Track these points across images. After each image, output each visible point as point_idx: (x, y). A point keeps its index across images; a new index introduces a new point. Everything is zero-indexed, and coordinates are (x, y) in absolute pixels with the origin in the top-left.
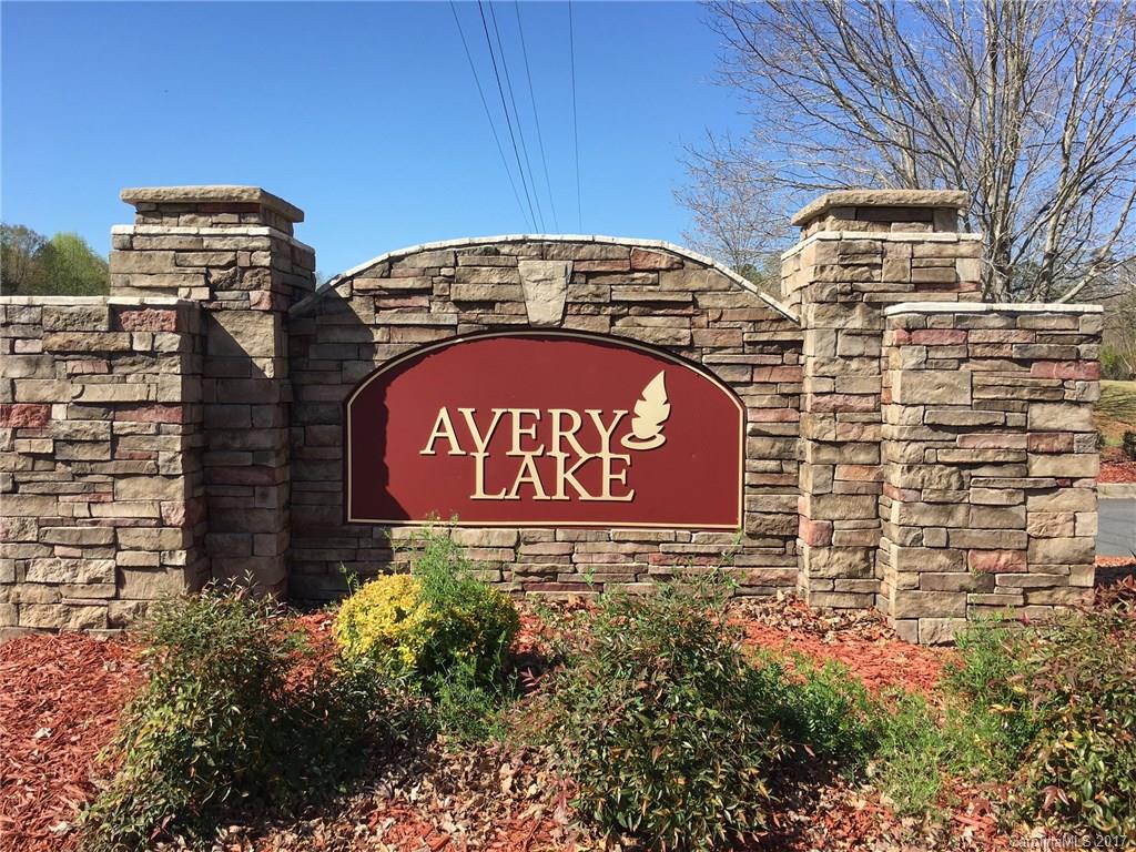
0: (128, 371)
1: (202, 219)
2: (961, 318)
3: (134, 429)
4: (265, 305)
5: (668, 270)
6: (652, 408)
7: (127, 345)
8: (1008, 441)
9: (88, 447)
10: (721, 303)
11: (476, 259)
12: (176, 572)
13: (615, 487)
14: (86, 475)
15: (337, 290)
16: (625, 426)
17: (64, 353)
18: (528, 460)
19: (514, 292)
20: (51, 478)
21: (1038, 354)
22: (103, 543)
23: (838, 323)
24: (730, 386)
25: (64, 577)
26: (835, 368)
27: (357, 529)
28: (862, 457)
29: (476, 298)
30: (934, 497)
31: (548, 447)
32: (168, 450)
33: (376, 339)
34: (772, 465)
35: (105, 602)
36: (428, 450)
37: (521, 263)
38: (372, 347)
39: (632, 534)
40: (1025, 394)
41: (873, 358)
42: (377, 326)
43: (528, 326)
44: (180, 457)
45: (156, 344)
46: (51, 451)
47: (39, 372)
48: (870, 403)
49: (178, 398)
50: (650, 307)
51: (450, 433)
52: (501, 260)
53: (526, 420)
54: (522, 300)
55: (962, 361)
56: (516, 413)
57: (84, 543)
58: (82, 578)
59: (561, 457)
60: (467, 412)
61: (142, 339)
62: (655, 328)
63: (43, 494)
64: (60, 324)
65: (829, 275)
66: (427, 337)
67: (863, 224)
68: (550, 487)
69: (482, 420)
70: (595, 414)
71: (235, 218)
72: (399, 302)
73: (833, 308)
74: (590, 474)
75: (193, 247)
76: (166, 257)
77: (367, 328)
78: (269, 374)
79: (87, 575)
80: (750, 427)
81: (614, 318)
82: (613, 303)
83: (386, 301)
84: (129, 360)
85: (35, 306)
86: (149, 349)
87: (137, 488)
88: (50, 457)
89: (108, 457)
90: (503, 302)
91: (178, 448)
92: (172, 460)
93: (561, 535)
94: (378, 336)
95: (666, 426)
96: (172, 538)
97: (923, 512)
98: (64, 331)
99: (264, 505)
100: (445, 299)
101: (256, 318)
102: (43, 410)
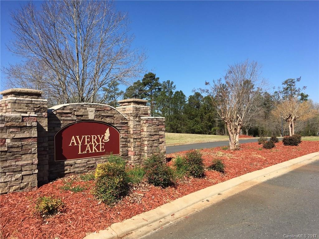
0: (25, 130)
1: (29, 97)
2: (152, 119)
3: (27, 143)
4: (46, 116)
5: (110, 110)
6: (107, 134)
7: (25, 125)
8: (158, 137)
9: (16, 148)
10: (117, 116)
11: (80, 107)
12: (35, 175)
13: (102, 149)
14: (15, 155)
15: (54, 112)
16: (103, 138)
17: (10, 127)
18: (88, 145)
19: (86, 113)
20: (6, 156)
21: (160, 124)
22: (19, 170)
23: (135, 120)
24: (118, 130)
25: (9, 179)
26: (135, 127)
27: (57, 163)
28: (139, 141)
29: (80, 114)
30: (151, 145)
31: (91, 143)
32: (34, 147)
33: (61, 123)
34: (124, 143)
35: (19, 184)
36: (70, 145)
37: (87, 108)
38: (60, 124)
39: (105, 157)
40: (159, 130)
41: (139, 125)
42: (61, 120)
43: (88, 120)
44: (37, 149)
45: (32, 124)
46: (7, 150)
47: (3, 132)
48: (139, 132)
49: (37, 136)
50: (107, 117)
51: (75, 141)
52: (84, 107)
53: (88, 138)
54: (87, 115)
55: (152, 125)
56: (86, 136)
57: (14, 171)
58: (13, 179)
59: (94, 144)
60: (78, 137)
61: (29, 123)
62: (108, 120)
63: (4, 161)
64: (10, 120)
65: (134, 112)
66: (71, 122)
67: (136, 104)
68: (92, 150)
69: (80, 138)
70: (99, 136)
71: (37, 97)
72: (66, 115)
73: (135, 117)
74: (98, 147)
75: (30, 103)
76: (24, 105)
77: (59, 120)
78: (47, 130)
79: (15, 178)
80: (121, 137)
81: (102, 118)
82: (102, 116)
83: (63, 115)
84: (26, 128)
85: (3, 116)
86: (30, 125)
87: (27, 157)
88: (6, 152)
89: (21, 150)
90: (84, 115)
91: (36, 147)
92: (35, 150)
93: (94, 159)
94: (62, 122)
95: (110, 138)
96: (35, 167)
97: (149, 148)
98: (10, 122)
99: (45, 159)
100: (74, 114)
101: (44, 119)
102: (4, 141)
